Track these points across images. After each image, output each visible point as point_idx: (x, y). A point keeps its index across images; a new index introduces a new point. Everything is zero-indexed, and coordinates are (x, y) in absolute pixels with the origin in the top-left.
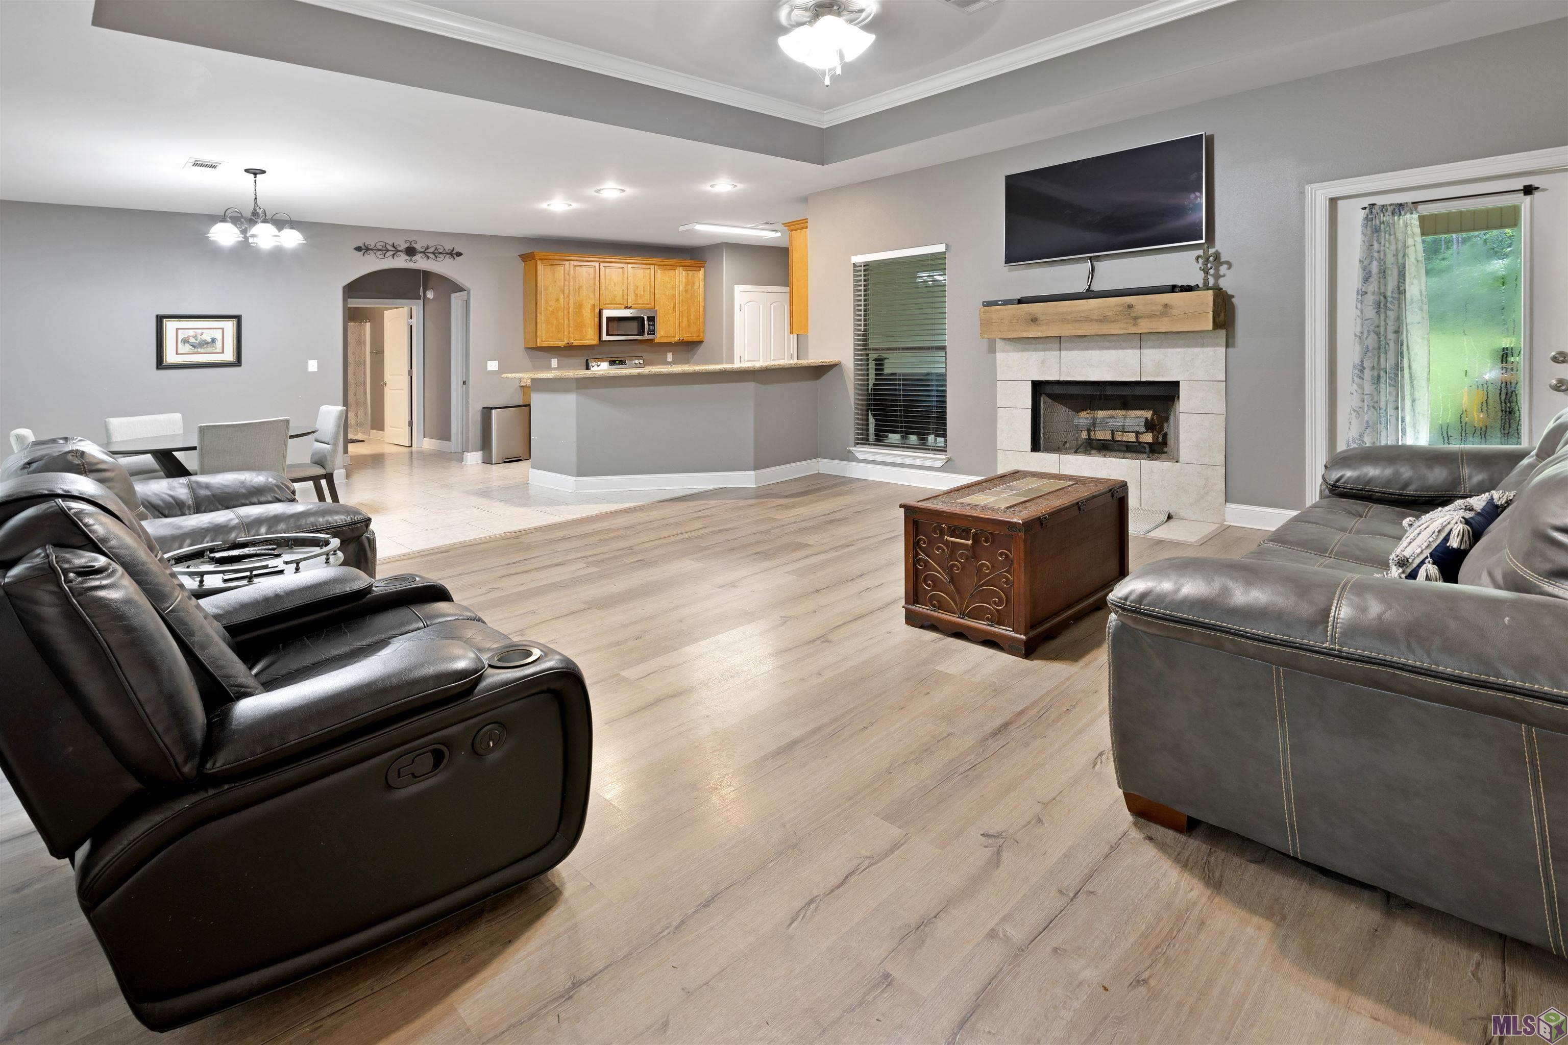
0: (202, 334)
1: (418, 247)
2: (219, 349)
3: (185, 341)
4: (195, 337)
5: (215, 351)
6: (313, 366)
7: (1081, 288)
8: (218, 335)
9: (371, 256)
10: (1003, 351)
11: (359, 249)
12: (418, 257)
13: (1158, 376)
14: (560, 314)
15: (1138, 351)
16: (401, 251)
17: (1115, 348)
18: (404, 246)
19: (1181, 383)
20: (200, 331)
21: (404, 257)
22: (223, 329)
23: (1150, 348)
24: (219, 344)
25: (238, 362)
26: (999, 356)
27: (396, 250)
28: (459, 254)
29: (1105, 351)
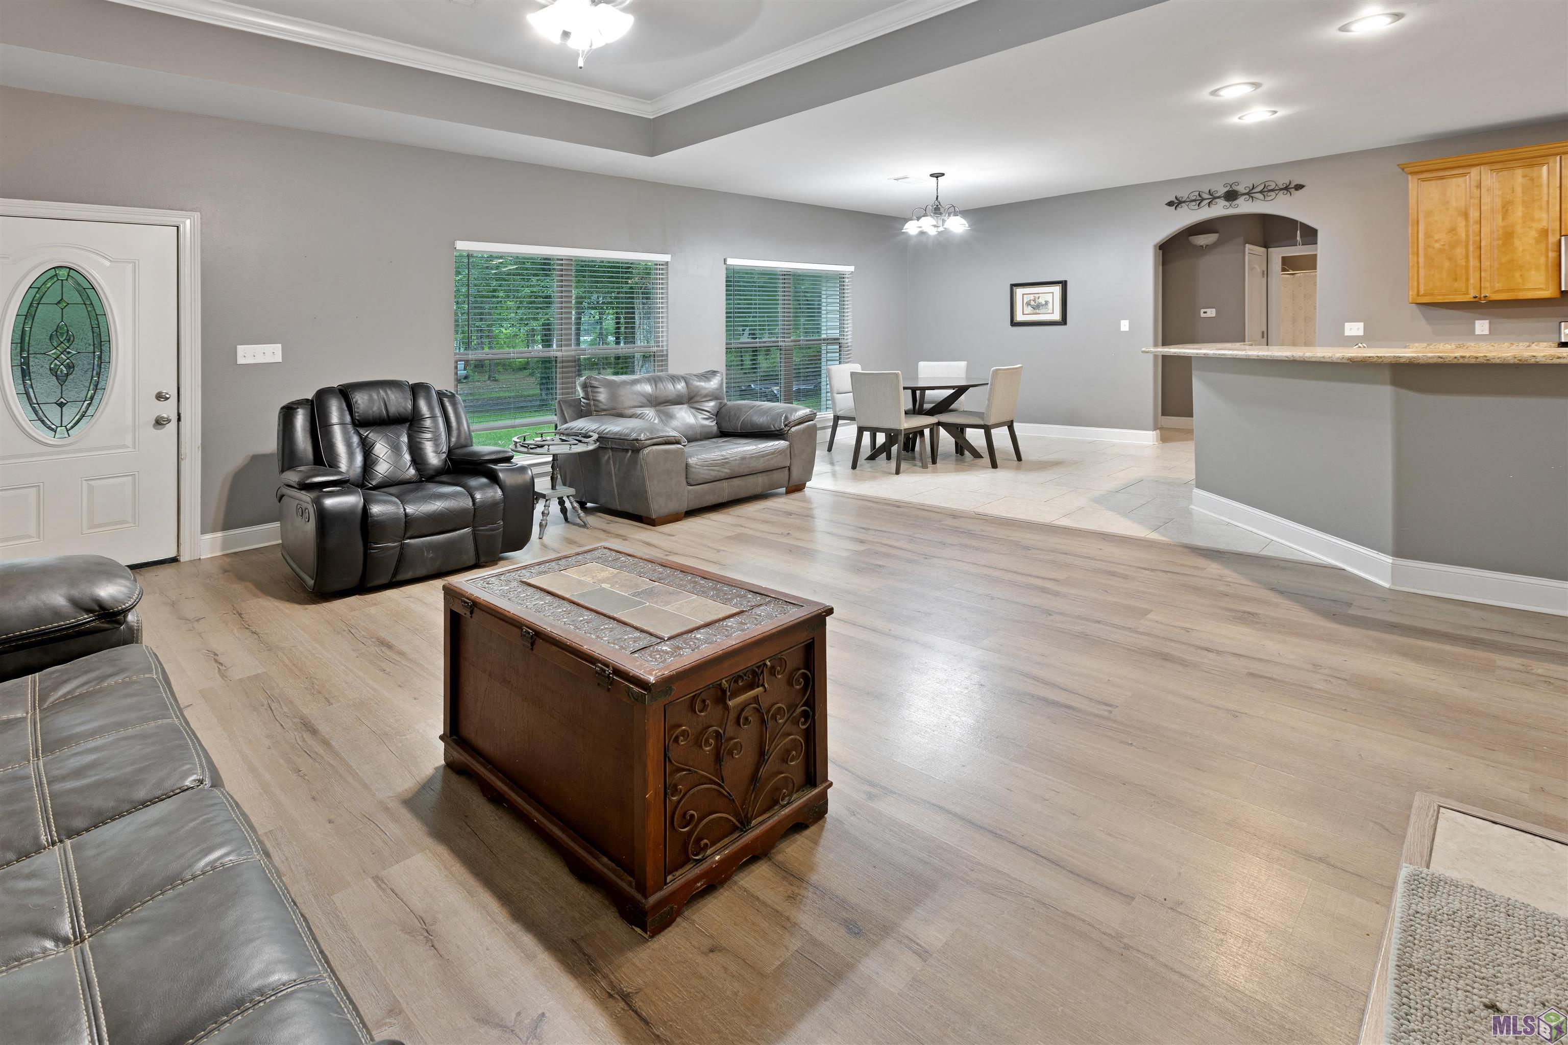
0: (1039, 298)
1: (1241, 189)
2: (1050, 311)
3: (1028, 304)
4: (1034, 300)
5: (1048, 312)
6: (1125, 326)
8: (1049, 298)
9: (1184, 209)
11: (1170, 204)
12: (1241, 201)
14: (1460, 251)
16: (1219, 197)
18: (1222, 191)
20: (1037, 295)
21: (1222, 203)
22: (1053, 293)
24: (1050, 305)
25: (1064, 321)
27: (1213, 198)
28: (1299, 187)
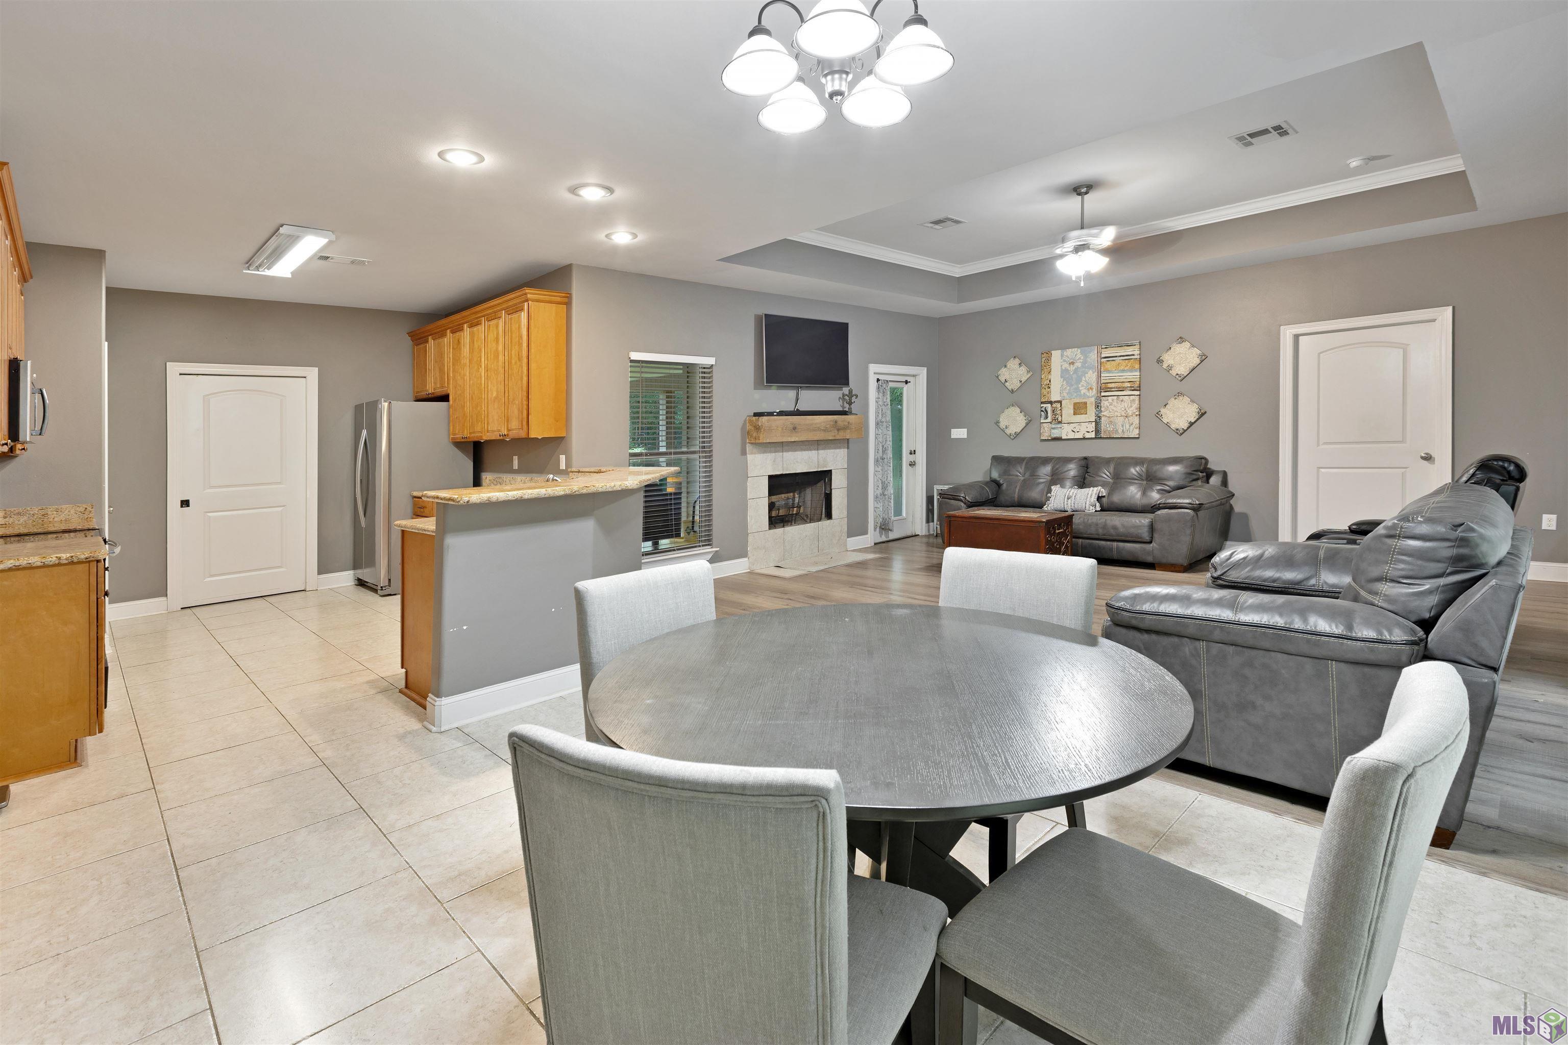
7: (790, 408)
10: (752, 453)
13: (824, 467)
15: (817, 452)
17: (807, 450)
19: (833, 471)
23: (822, 449)
26: (750, 457)
29: (803, 452)
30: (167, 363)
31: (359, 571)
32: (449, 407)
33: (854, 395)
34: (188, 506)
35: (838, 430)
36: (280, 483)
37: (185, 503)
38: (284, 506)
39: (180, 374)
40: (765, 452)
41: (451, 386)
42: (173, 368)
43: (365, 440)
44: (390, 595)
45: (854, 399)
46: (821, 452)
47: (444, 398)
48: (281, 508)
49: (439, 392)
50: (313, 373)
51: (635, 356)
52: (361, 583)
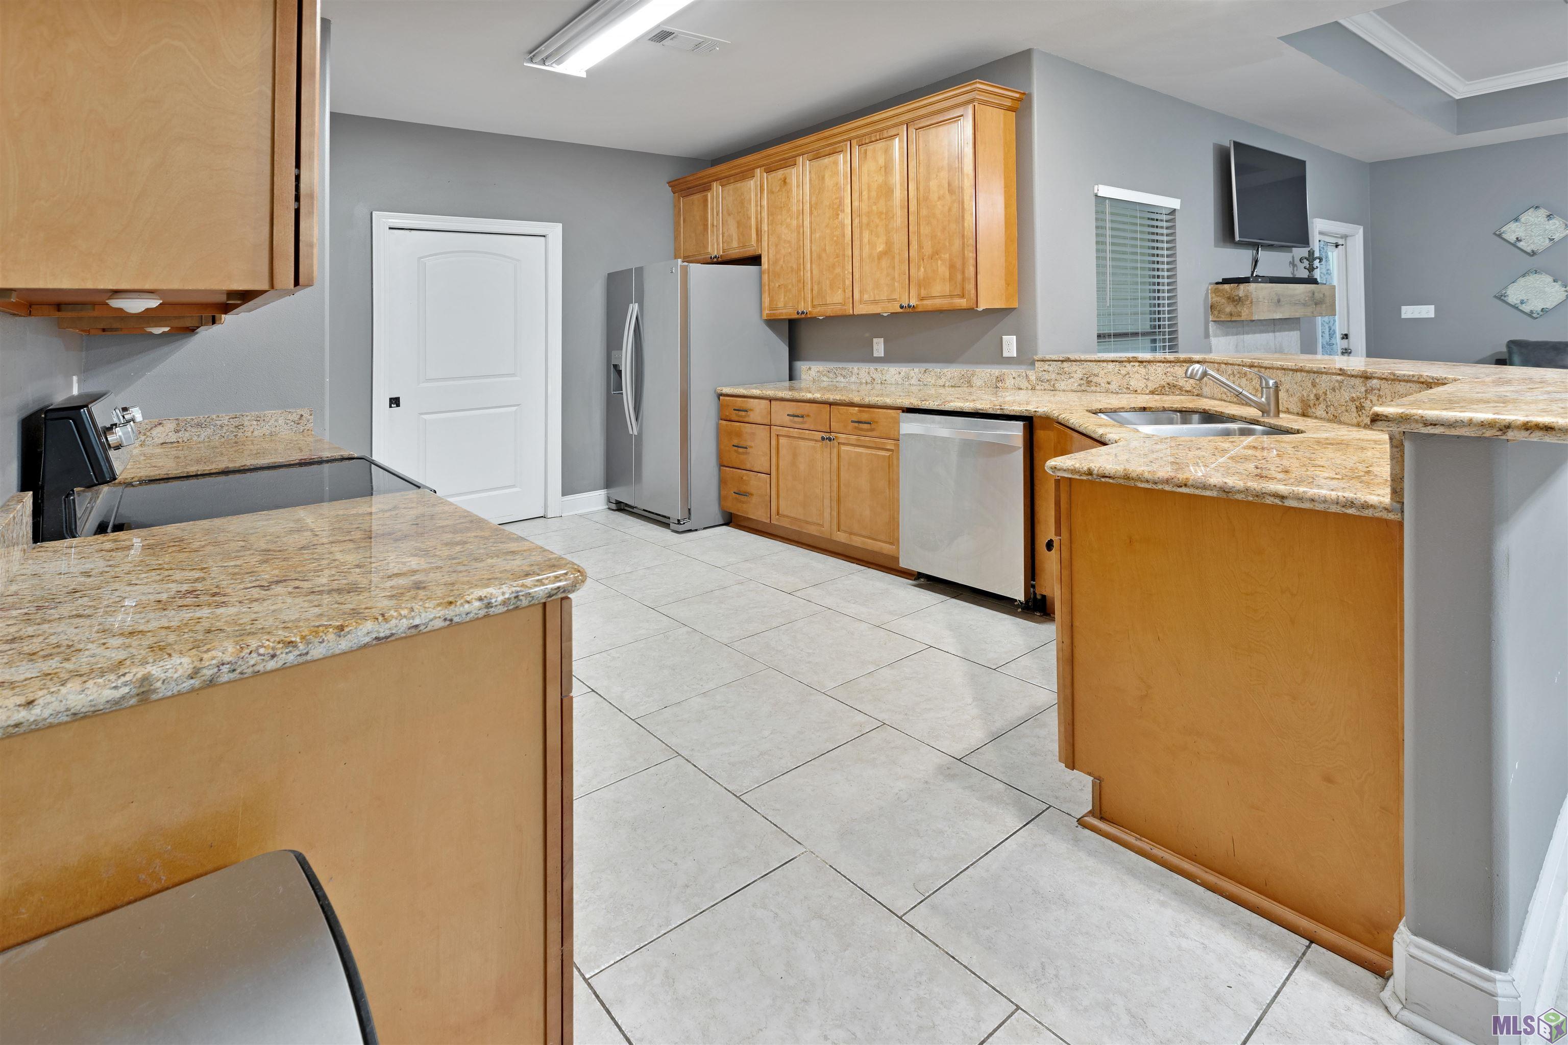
7: (1250, 272)
10: (1215, 336)
15: (1273, 334)
17: (1265, 331)
26: (1214, 341)
29: (1262, 335)
30: (374, 213)
31: (612, 491)
32: (761, 273)
33: (1317, 258)
34: (398, 405)
35: (1316, 304)
36: (513, 375)
37: (395, 402)
38: (518, 405)
39: (390, 228)
40: (1227, 334)
41: (765, 244)
42: (383, 220)
43: (637, 318)
44: (690, 531)
45: (1316, 263)
46: (1278, 334)
47: (755, 260)
48: (514, 408)
49: (750, 251)
50: (555, 231)
51: (1105, 191)
52: (621, 507)
